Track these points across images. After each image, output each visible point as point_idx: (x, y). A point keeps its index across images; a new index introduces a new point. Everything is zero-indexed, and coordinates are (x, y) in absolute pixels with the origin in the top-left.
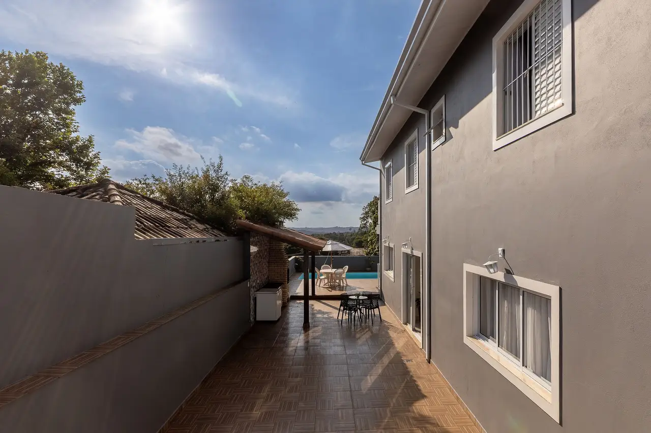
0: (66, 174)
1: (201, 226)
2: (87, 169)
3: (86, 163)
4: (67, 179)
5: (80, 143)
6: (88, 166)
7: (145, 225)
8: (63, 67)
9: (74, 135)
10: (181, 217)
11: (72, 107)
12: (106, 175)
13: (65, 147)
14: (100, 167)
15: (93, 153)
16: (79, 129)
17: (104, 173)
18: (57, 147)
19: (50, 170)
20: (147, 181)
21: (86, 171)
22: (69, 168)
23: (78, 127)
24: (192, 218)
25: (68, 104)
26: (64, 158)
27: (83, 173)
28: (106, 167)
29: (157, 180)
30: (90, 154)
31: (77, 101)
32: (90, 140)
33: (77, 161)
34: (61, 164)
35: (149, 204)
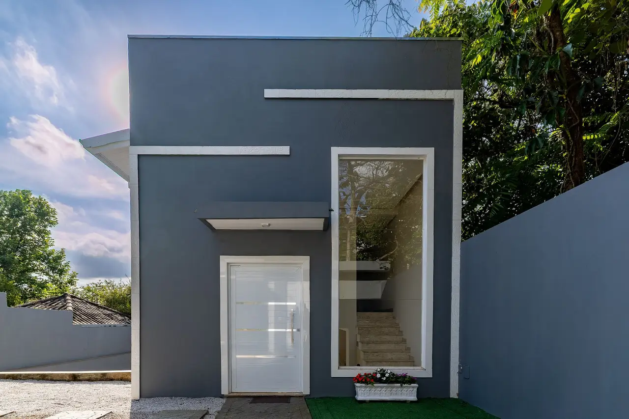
0: (45, 278)
1: (120, 318)
2: (60, 275)
3: (59, 270)
4: (46, 282)
5: (55, 255)
6: (61, 272)
7: (82, 318)
8: (41, 199)
9: (50, 248)
10: (109, 312)
11: (48, 229)
12: (75, 278)
13: (44, 258)
14: (70, 272)
15: (65, 262)
16: (54, 244)
17: (73, 277)
18: (39, 259)
19: (33, 275)
20: (101, 284)
21: (59, 276)
22: (47, 274)
23: (53, 242)
24: (117, 313)
25: (45, 226)
26: (44, 266)
27: (58, 277)
28: (75, 272)
29: (109, 283)
30: (63, 263)
31: (52, 223)
32: (62, 252)
33: (53, 269)
34: (42, 270)
35: (89, 305)
